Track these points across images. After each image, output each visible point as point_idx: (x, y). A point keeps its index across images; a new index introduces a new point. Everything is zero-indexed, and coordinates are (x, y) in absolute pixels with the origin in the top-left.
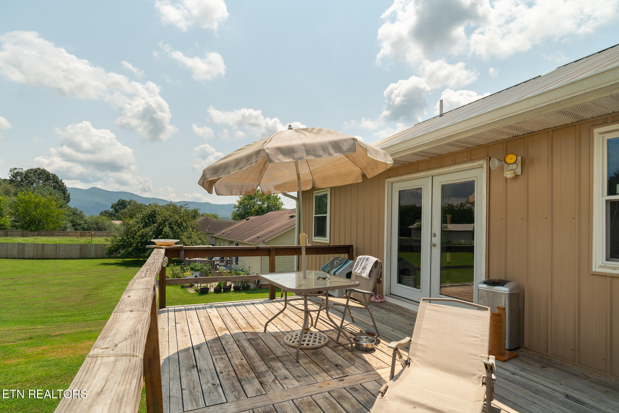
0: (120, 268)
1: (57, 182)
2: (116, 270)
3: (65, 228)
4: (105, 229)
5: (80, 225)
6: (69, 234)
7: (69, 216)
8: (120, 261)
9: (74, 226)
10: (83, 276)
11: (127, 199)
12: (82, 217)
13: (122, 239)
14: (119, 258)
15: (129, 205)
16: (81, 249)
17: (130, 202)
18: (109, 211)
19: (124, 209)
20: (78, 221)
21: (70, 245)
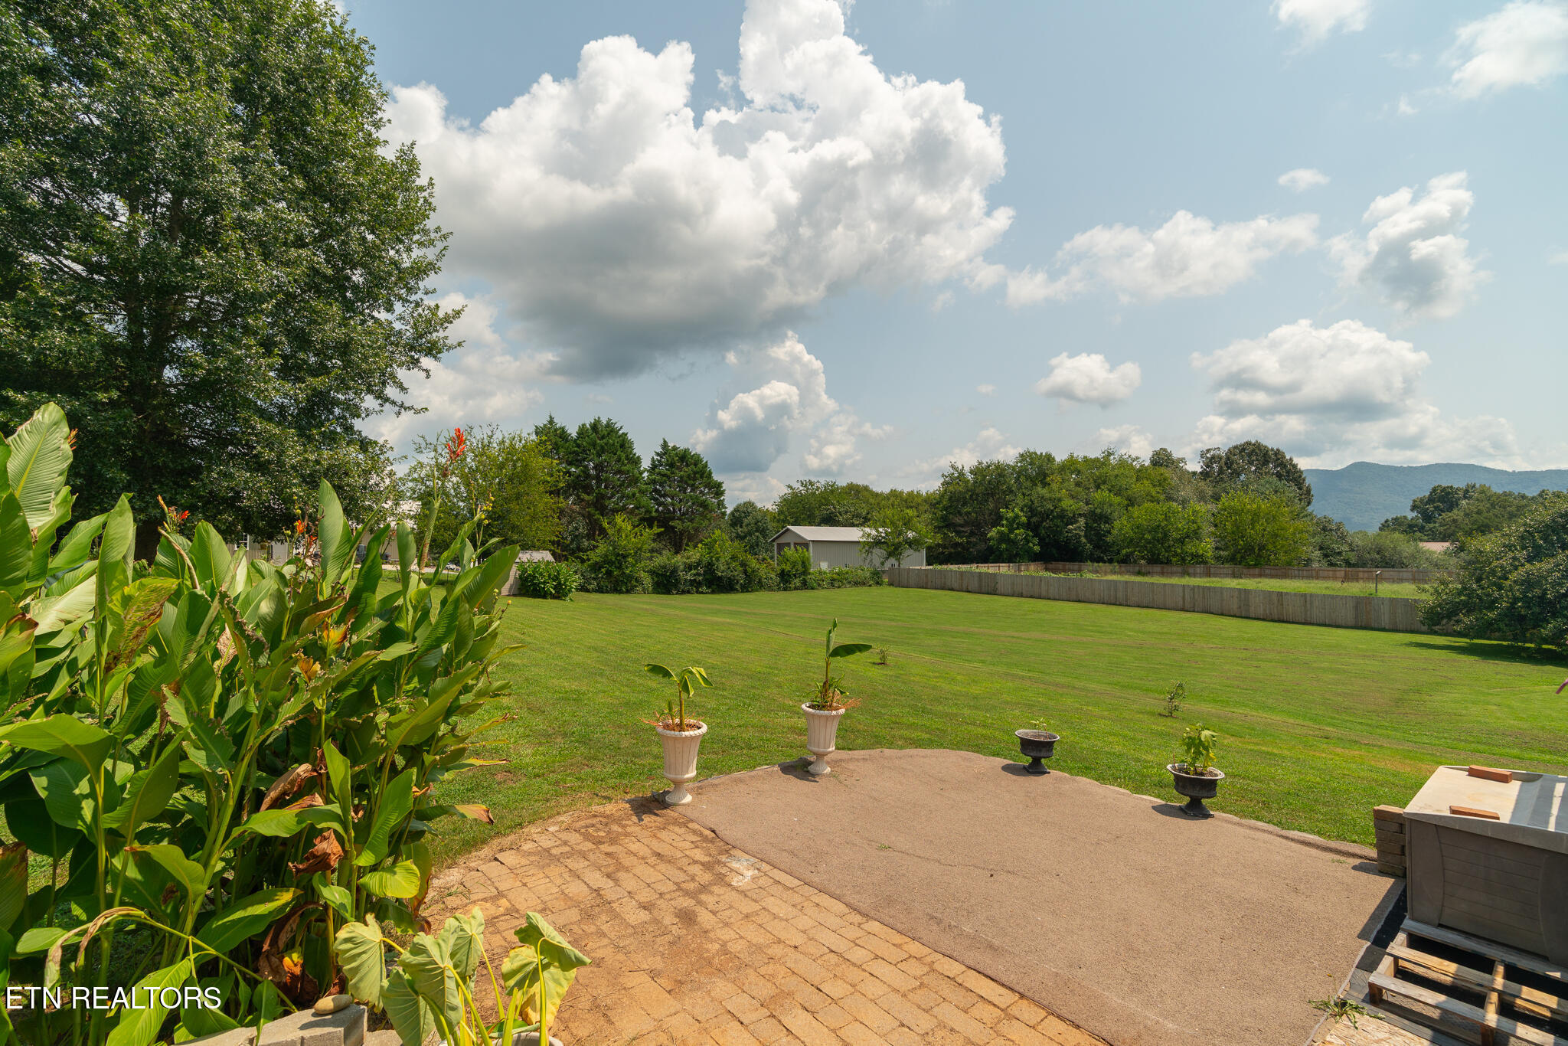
0: (1463, 657)
1: (1283, 465)
2: (1454, 660)
3: (1309, 561)
4: (1402, 565)
5: (1340, 553)
6: (1321, 573)
7: (1314, 535)
8: (1463, 641)
9: (1326, 556)
10: (1376, 663)
11: (1459, 483)
12: (1343, 537)
13: (1465, 589)
14: (1460, 634)
15: (1465, 498)
16: (1356, 607)
17: (1467, 491)
18: (1405, 517)
19: (1450, 509)
20: (1335, 546)
21: (1332, 597)
